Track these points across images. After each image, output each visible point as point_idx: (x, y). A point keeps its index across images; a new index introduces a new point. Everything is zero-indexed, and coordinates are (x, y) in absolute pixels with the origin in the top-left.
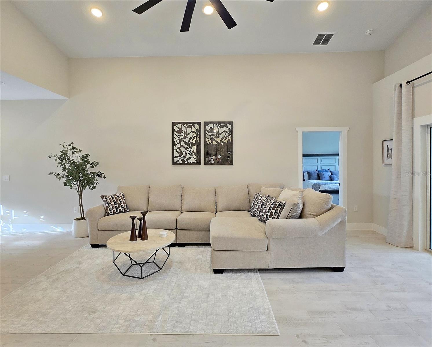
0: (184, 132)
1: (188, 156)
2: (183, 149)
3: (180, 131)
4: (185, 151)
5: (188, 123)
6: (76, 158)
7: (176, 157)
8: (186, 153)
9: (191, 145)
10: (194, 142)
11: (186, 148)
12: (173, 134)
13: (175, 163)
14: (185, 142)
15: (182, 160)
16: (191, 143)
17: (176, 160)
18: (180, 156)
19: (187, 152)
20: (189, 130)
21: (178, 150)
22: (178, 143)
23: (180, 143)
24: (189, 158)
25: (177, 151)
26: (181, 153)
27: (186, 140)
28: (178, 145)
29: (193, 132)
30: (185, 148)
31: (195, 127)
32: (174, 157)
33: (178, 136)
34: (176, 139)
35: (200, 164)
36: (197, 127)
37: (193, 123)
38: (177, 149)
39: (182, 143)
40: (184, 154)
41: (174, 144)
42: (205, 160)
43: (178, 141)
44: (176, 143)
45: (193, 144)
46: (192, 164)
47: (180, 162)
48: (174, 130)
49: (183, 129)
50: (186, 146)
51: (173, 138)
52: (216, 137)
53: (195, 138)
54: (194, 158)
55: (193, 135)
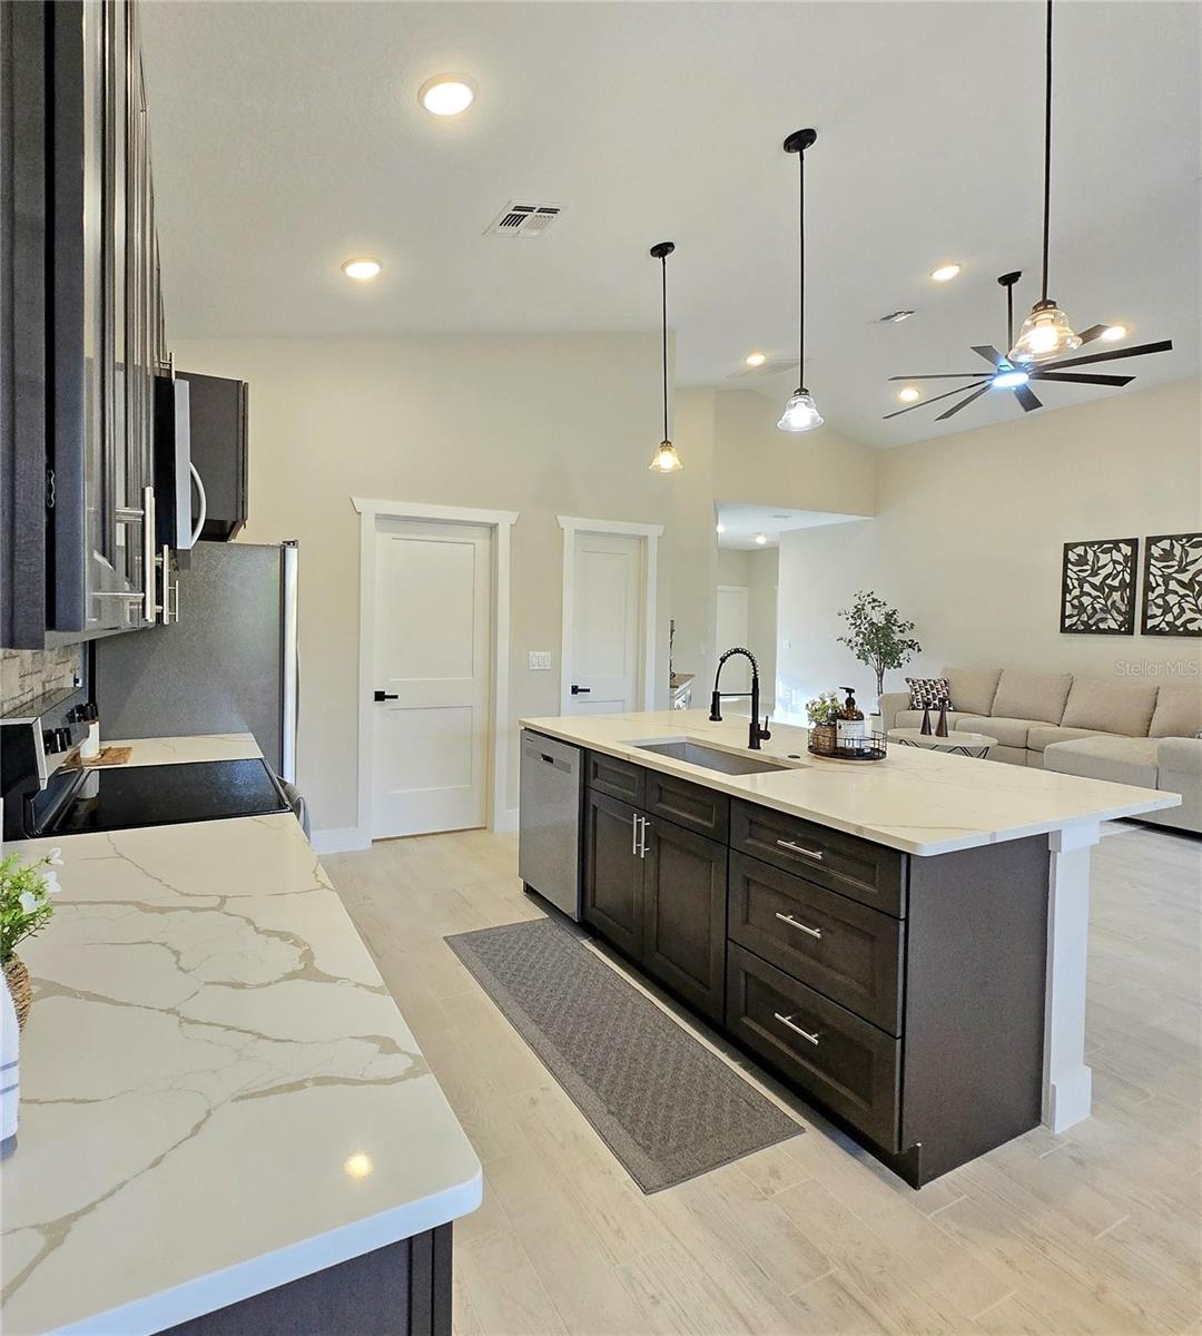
0: (1091, 563)
1: (1100, 615)
2: (1087, 600)
3: (1082, 560)
4: (1092, 603)
5: (1100, 543)
6: (878, 617)
7: (1071, 616)
8: (1094, 608)
9: (1107, 590)
10: (1116, 583)
11: (1096, 598)
12: (1065, 569)
13: (1066, 630)
14: (1093, 586)
15: (1083, 623)
16: (1110, 586)
17: (1069, 622)
18: (1080, 614)
19: (1098, 606)
20: (1104, 559)
21: (1076, 602)
22: (1074, 588)
23: (1081, 587)
24: (1103, 619)
25: (1072, 604)
26: (1082, 608)
27: (1097, 580)
28: (1076, 592)
29: (1115, 562)
30: (1093, 597)
31: (1119, 551)
32: (1064, 617)
33: (1078, 571)
35: (1130, 632)
36: (1127, 550)
37: (1117, 542)
38: (1073, 600)
39: (1087, 586)
40: (1090, 610)
41: (1066, 589)
42: (1144, 624)
43: (1077, 583)
44: (1072, 587)
45: (1113, 589)
46: (1110, 631)
47: (1080, 626)
48: (1066, 560)
49: (1090, 556)
50: (1094, 593)
51: (1065, 576)
52: (1176, 572)
53: (1121, 576)
54: (1113, 618)
55: (1115, 568)
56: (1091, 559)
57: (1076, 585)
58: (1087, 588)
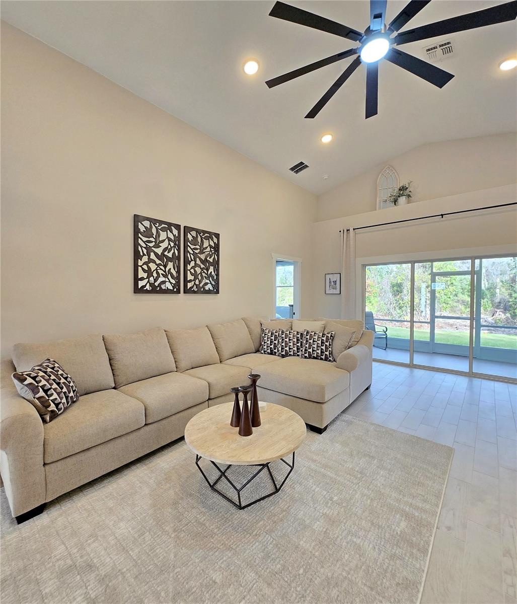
0: (154, 236)
1: (162, 279)
2: (153, 266)
3: (148, 233)
4: (156, 269)
5: (161, 222)
7: (142, 279)
8: (157, 273)
9: (165, 260)
10: (170, 255)
11: (158, 265)
12: (136, 238)
13: (138, 290)
14: (156, 254)
15: (151, 285)
16: (167, 257)
17: (141, 284)
18: (148, 277)
19: (161, 272)
20: (163, 235)
21: (145, 267)
22: (144, 255)
23: (149, 256)
24: (164, 282)
25: (142, 268)
26: (149, 272)
27: (159, 251)
28: (145, 259)
29: (170, 240)
30: (156, 264)
31: (171, 232)
32: (136, 279)
33: (146, 241)
34: (141, 247)
35: (178, 292)
36: (175, 232)
37: (170, 225)
38: (143, 265)
39: (152, 254)
40: (155, 274)
41: (137, 256)
42: (185, 286)
43: (145, 251)
44: (142, 254)
45: (169, 259)
46: (167, 291)
47: (148, 287)
48: (136, 231)
49: (154, 230)
50: (158, 262)
51: (136, 245)
52: (199, 253)
53: (173, 251)
54: (170, 282)
55: (169, 244)
56: (155, 234)
57: (145, 253)
58: (153, 256)
